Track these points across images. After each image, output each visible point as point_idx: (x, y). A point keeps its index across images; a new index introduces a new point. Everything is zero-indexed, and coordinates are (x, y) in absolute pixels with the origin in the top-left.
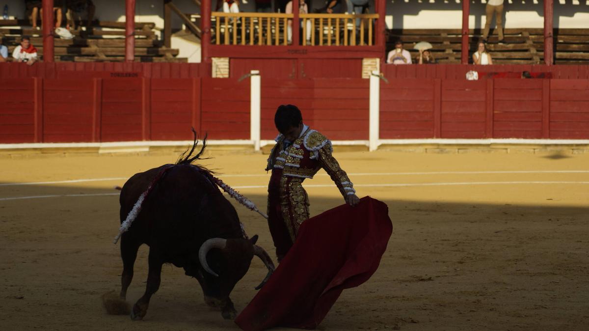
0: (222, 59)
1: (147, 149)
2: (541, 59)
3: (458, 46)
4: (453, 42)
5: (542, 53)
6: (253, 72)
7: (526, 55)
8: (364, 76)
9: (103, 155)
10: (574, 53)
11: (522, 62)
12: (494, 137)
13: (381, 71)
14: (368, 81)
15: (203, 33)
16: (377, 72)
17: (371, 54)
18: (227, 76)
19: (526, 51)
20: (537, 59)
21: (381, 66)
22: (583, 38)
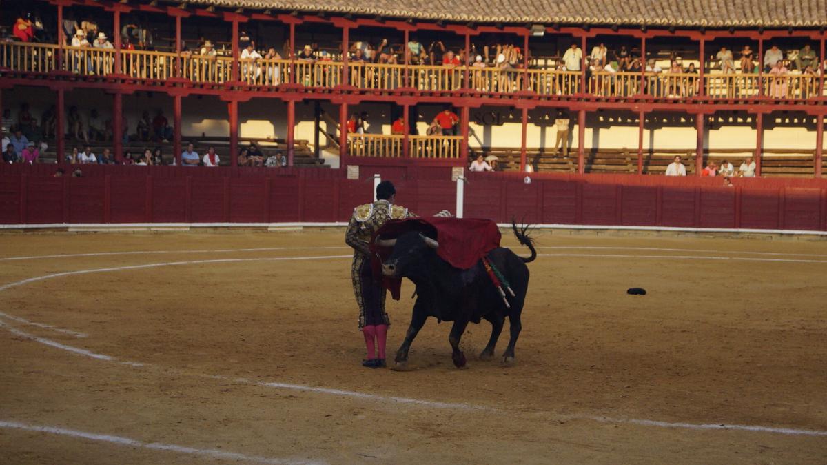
0: (355, 166)
1: (301, 228)
2: (577, 170)
3: (518, 159)
4: (515, 156)
5: (577, 165)
6: (376, 175)
7: (566, 166)
8: (453, 180)
9: (271, 232)
10: (599, 166)
11: (563, 171)
12: (543, 223)
13: (465, 176)
14: (455, 183)
15: (341, 147)
16: (462, 177)
17: (458, 164)
18: (357, 178)
19: (565, 163)
20: (573, 170)
21: (464, 171)
22: (605, 156)
